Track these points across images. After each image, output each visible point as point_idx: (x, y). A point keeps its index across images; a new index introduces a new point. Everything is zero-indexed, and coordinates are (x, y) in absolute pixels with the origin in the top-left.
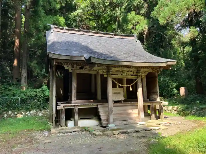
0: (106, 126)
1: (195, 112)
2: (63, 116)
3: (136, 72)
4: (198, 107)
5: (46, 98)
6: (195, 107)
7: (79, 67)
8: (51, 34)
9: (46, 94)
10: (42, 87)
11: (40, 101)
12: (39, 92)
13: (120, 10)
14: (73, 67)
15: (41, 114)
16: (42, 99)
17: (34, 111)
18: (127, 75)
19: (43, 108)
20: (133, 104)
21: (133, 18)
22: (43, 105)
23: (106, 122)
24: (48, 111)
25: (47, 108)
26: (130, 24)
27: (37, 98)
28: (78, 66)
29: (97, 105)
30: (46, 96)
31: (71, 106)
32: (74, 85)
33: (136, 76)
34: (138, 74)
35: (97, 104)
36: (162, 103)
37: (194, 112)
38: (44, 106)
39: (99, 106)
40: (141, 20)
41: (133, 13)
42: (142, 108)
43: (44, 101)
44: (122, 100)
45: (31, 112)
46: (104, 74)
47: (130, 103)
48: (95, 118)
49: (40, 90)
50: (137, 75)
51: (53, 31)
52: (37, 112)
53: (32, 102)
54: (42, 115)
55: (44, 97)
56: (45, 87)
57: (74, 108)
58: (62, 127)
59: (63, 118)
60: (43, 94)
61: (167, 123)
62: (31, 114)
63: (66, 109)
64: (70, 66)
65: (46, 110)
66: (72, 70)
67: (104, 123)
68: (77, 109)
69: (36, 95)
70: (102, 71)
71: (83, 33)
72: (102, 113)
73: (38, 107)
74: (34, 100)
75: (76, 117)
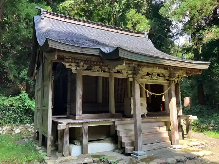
0: (132, 153)
1: (214, 127)
2: (66, 138)
3: (168, 75)
4: (216, 121)
5: (25, 109)
6: (213, 121)
7: (86, 66)
8: (42, 20)
9: (26, 104)
10: (21, 95)
11: (18, 114)
12: (16, 100)
13: (120, 5)
14: (79, 66)
15: (18, 131)
16: (21, 111)
17: (9, 127)
18: (157, 80)
19: (21, 121)
20: (159, 120)
21: (133, 16)
22: (22, 118)
23: (132, 148)
24: (28, 126)
25: (26, 122)
26: (129, 23)
27: (14, 109)
28: (84, 65)
29: (114, 122)
30: (26, 106)
31: (79, 123)
32: (80, 92)
33: (169, 82)
34: (171, 79)
35: (113, 120)
36: (189, 117)
37: (212, 126)
38: (23, 120)
39: (116, 124)
40: (142, 19)
41: (133, 11)
42: (176, 125)
43: (23, 112)
44: (145, 115)
45: (4, 128)
46: (129, 76)
47: (154, 118)
48: (107, 139)
49: (17, 97)
50: (169, 80)
51: (44, 16)
52: (12, 127)
53: (6, 114)
54: (20, 131)
55: (23, 107)
56: (24, 94)
57: (81, 126)
58: (63, 156)
59: (66, 143)
60: (22, 103)
61: (199, 144)
62: (4, 130)
63: (70, 128)
64: (73, 65)
65: (26, 125)
66: (76, 70)
67: (129, 148)
68: (86, 127)
69: (12, 105)
70: (126, 71)
71: (83, 23)
72: (123, 133)
73: (15, 121)
74: (8, 111)
75: (85, 140)
